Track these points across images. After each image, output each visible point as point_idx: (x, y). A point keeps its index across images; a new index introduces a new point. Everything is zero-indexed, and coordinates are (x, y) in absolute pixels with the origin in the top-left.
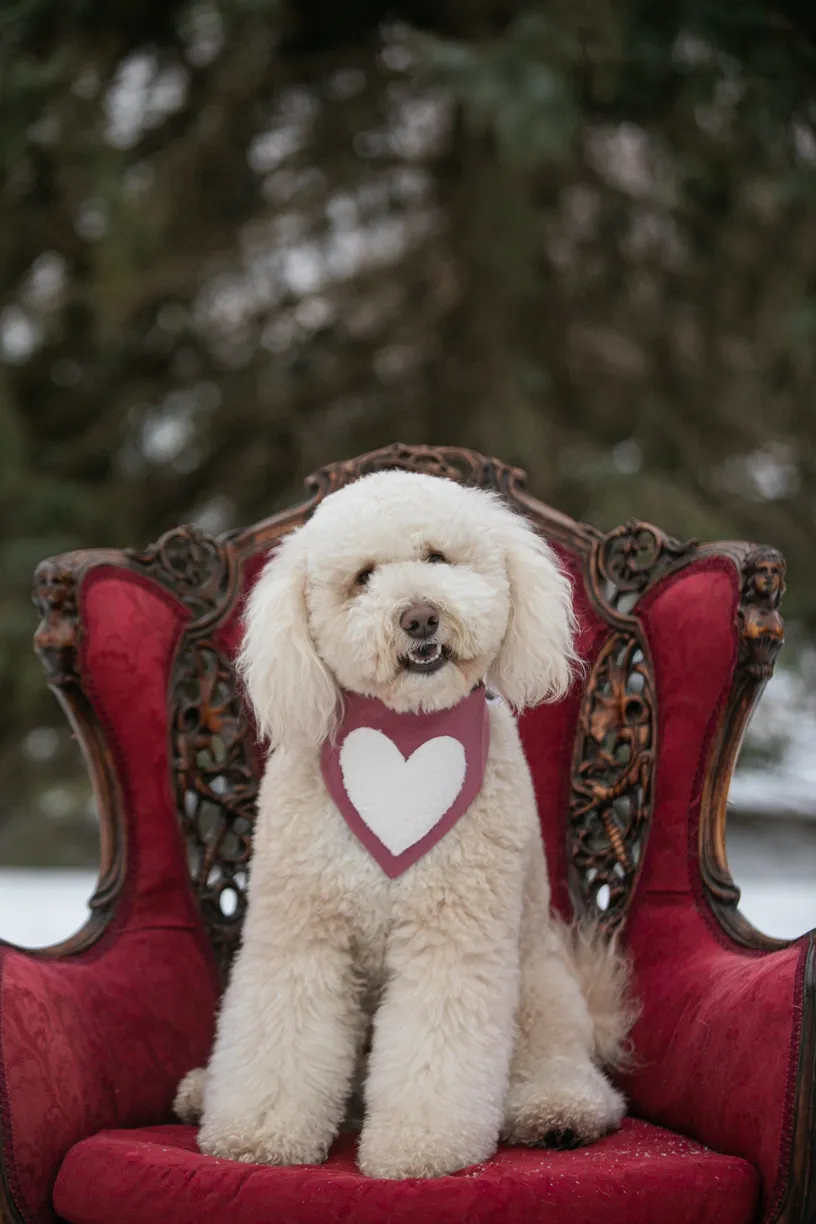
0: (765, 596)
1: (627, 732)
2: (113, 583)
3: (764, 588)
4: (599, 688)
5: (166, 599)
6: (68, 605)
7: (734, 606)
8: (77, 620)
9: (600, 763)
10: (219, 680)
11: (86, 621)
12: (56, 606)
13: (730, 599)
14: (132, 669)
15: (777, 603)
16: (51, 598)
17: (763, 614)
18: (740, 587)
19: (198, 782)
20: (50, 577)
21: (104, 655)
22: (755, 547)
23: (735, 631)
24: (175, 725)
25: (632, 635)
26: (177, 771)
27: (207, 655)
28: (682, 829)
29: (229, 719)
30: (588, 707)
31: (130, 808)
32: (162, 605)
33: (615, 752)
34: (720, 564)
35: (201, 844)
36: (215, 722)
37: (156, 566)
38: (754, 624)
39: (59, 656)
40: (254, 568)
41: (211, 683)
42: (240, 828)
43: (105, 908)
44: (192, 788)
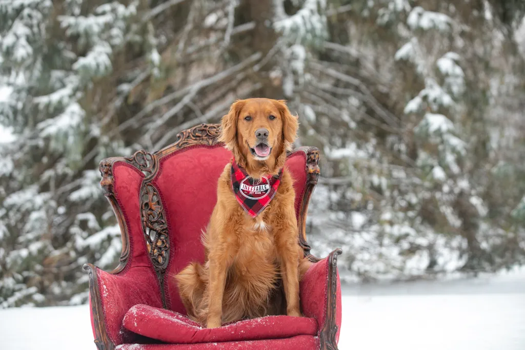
0: (314, 161)
2: (121, 166)
3: (314, 158)
5: (137, 171)
6: (110, 172)
7: (305, 164)
8: (112, 177)
10: (154, 194)
11: (115, 177)
12: (106, 173)
13: (304, 162)
14: (129, 191)
15: (318, 163)
16: (105, 170)
17: (314, 166)
18: (307, 159)
19: (149, 224)
20: (104, 165)
21: (120, 187)
22: (310, 147)
23: (306, 172)
24: (142, 208)
26: (143, 221)
27: (150, 188)
29: (158, 206)
32: (136, 173)
34: (301, 153)
35: (151, 242)
36: (154, 207)
37: (134, 161)
38: (311, 169)
39: (108, 187)
40: (162, 161)
41: (151, 196)
42: (162, 238)
43: (125, 261)
44: (148, 226)
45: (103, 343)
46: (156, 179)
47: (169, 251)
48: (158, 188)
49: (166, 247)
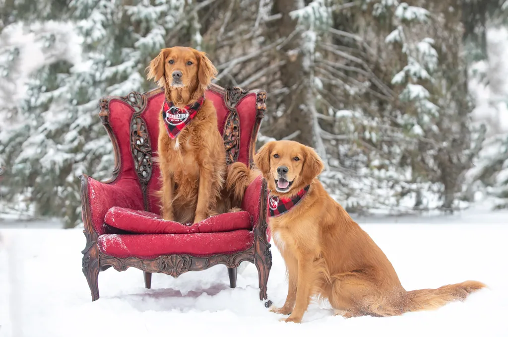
0: (262, 100)
1: (234, 133)
2: (117, 103)
3: (262, 98)
4: (228, 124)
5: (129, 106)
6: (106, 107)
7: (256, 103)
8: (108, 110)
9: (228, 141)
10: (142, 125)
11: (110, 111)
12: (103, 107)
13: (255, 101)
14: (121, 122)
15: (265, 102)
16: (102, 105)
17: (261, 104)
18: (257, 98)
19: (137, 147)
20: (102, 101)
21: (115, 118)
22: (260, 90)
23: (256, 108)
24: (132, 135)
25: (235, 112)
26: (132, 145)
27: (139, 120)
28: (246, 153)
29: (144, 134)
30: (225, 128)
31: (121, 152)
32: (128, 108)
33: (231, 138)
34: (253, 95)
35: (138, 161)
36: (141, 135)
37: (127, 99)
38: (259, 106)
39: (104, 118)
40: (149, 100)
41: (140, 126)
42: (147, 157)
43: (116, 174)
44: (136, 149)
45: (89, 233)
46: (144, 113)
47: (152, 168)
48: (145, 120)
49: (149, 164)
